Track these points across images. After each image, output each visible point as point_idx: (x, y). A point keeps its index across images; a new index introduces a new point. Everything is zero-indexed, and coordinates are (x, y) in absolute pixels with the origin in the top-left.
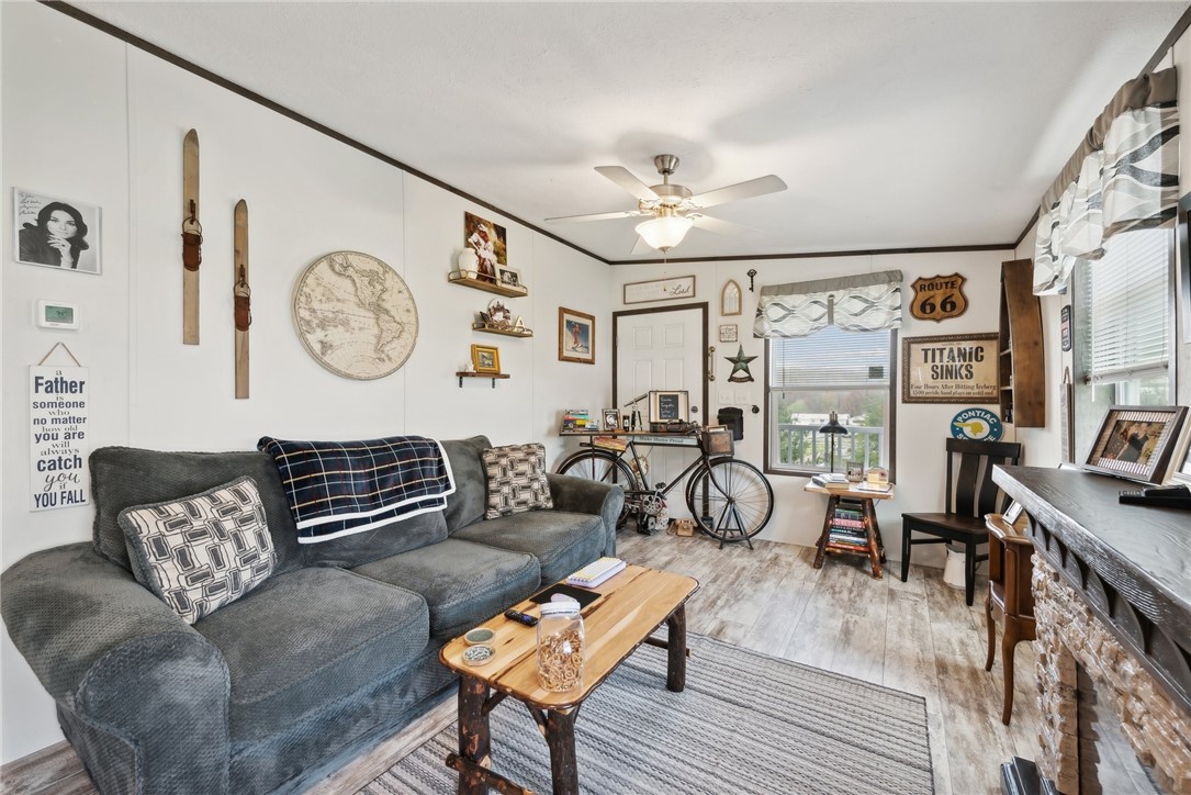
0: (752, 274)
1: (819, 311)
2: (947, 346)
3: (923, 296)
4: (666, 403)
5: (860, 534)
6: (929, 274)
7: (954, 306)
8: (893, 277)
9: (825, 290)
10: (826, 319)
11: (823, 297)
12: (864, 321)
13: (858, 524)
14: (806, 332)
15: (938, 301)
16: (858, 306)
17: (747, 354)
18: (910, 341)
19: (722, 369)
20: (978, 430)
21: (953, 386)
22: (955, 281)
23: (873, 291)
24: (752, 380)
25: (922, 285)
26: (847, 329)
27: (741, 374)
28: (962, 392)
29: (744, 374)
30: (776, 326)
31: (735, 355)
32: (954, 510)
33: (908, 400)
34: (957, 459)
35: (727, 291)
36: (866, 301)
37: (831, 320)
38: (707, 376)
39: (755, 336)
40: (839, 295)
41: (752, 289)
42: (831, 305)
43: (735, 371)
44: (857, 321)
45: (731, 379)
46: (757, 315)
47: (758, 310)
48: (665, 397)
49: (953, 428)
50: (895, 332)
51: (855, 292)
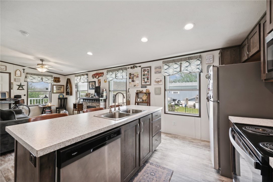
0: (24, 70)
1: (39, 79)
2: (58, 86)
3: (55, 79)
4: (2, 94)
5: (50, 112)
6: (56, 77)
7: (59, 81)
8: (52, 76)
9: (41, 76)
10: (41, 81)
11: (41, 77)
12: (47, 81)
13: (49, 110)
14: (37, 82)
15: (57, 80)
16: (47, 79)
17: (22, 84)
18: (53, 85)
19: (15, 87)
20: (61, 96)
21: (59, 91)
22: (59, 78)
23: (49, 78)
24: (24, 90)
25: (55, 78)
26: (45, 82)
27: (21, 88)
28: (60, 92)
29: (22, 88)
30: (31, 80)
31: (19, 84)
32: (60, 106)
33: (53, 93)
34: (60, 100)
35: (17, 72)
36: (48, 79)
37: (42, 81)
38: (10, 88)
39: (25, 81)
40: (43, 77)
41: (24, 72)
42: (42, 79)
43: (19, 88)
44: (46, 81)
45: (18, 89)
46: (25, 78)
47: (26, 77)
48: (2, 93)
49: (59, 96)
50: (51, 84)
51: (46, 77)
